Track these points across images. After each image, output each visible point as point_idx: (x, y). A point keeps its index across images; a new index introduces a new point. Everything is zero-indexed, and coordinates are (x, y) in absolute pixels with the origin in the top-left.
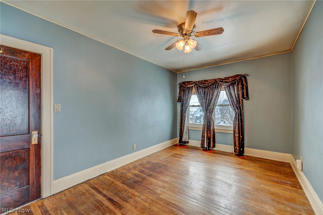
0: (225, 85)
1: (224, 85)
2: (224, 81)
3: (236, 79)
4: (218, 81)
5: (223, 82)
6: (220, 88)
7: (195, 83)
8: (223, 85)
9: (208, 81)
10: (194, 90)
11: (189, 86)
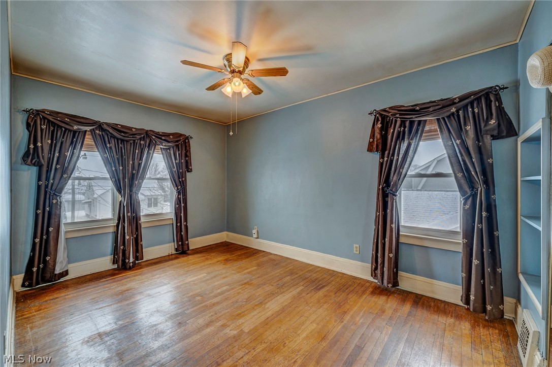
0: (165, 146)
1: (164, 144)
2: (163, 138)
3: (180, 140)
4: (153, 135)
5: (161, 139)
6: (153, 148)
7: (100, 126)
8: (162, 145)
9: (131, 130)
10: (89, 140)
11: (75, 127)
